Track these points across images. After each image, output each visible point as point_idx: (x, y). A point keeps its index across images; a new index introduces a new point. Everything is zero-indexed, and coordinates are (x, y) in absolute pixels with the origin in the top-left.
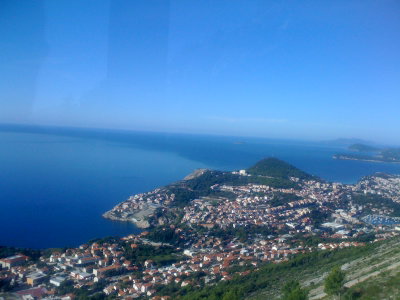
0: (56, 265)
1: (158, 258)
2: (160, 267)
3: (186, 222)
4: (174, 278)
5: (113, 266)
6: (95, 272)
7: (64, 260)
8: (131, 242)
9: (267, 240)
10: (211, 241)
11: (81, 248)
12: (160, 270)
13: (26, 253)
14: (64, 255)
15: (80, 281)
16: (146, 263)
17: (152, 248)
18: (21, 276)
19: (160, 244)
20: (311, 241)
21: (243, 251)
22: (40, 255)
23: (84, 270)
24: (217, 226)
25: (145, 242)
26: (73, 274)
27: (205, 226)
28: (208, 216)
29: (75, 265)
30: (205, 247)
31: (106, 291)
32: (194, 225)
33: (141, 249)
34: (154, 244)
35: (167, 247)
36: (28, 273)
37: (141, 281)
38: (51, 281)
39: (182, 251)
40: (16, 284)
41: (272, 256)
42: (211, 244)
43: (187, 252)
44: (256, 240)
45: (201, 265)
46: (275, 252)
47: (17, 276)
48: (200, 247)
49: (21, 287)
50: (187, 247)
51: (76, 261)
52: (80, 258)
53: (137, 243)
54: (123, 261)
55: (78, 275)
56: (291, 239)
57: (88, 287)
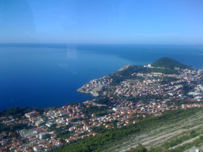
0: (49, 117)
1: (99, 112)
2: (99, 117)
3: (116, 93)
4: (104, 123)
5: (76, 117)
6: (67, 120)
7: (54, 114)
8: (87, 104)
9: (156, 102)
10: (127, 103)
11: (63, 107)
12: (98, 119)
13: (37, 110)
14: (54, 112)
15: (60, 124)
16: (92, 115)
17: (97, 107)
18: (33, 122)
19: (101, 105)
20: (179, 103)
21: (142, 108)
22: (44, 111)
23: (62, 119)
24: (131, 96)
25: (94, 104)
26: (57, 121)
27: (125, 95)
28: (128, 90)
29: (58, 116)
30: (124, 106)
31: (70, 130)
32: (120, 95)
33: (91, 108)
34: (98, 105)
35: (104, 107)
36: (36, 120)
37: (88, 125)
38: (46, 125)
39: (112, 108)
40: (30, 126)
41: (156, 111)
42: (127, 105)
43: (114, 109)
44: (151, 102)
45: (118, 116)
46: (158, 109)
47: (31, 122)
48: (121, 107)
49: (32, 127)
50: (115, 107)
51: (59, 114)
52: (61, 113)
53: (90, 105)
54: (81, 114)
55: (60, 121)
56: (169, 101)
57: (63, 127)
